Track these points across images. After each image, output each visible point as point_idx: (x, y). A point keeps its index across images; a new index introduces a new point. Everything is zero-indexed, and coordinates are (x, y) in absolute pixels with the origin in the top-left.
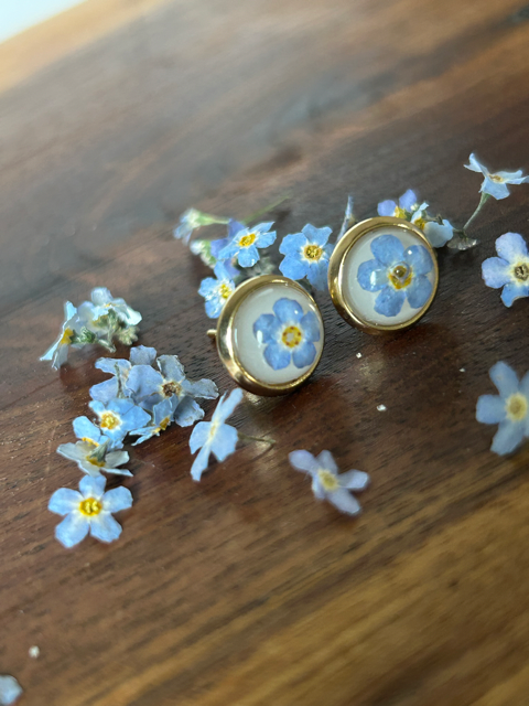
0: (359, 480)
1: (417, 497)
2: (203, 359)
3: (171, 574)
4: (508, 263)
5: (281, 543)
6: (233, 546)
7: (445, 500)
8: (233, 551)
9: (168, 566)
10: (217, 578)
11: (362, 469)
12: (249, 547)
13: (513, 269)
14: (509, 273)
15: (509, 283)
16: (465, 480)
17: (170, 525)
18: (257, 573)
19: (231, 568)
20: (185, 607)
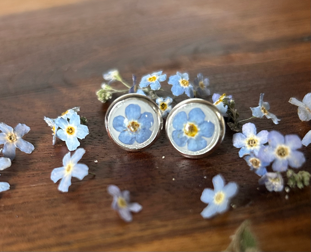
0: (137, 208)
1: (159, 223)
2: (95, 138)
3: (37, 220)
4: (246, 137)
5: (90, 223)
6: (69, 218)
7: (170, 228)
8: (68, 219)
9: (36, 217)
10: (55, 229)
11: (140, 204)
12: (76, 220)
13: (248, 140)
14: (245, 142)
15: (244, 147)
16: (183, 223)
17: (47, 201)
18: (73, 232)
19: (63, 227)
20: (36, 235)
